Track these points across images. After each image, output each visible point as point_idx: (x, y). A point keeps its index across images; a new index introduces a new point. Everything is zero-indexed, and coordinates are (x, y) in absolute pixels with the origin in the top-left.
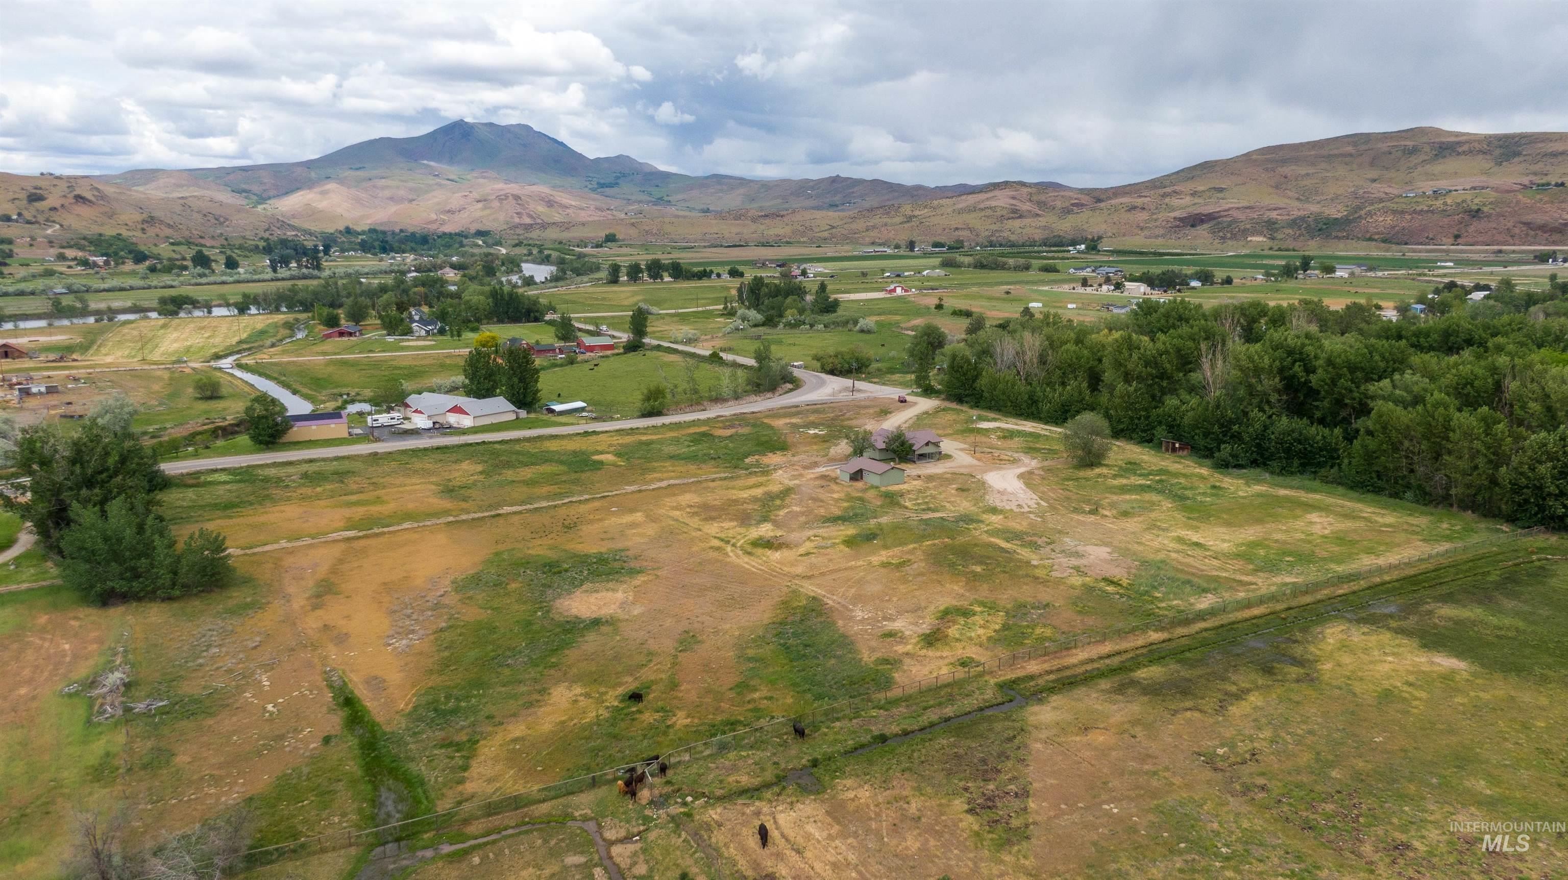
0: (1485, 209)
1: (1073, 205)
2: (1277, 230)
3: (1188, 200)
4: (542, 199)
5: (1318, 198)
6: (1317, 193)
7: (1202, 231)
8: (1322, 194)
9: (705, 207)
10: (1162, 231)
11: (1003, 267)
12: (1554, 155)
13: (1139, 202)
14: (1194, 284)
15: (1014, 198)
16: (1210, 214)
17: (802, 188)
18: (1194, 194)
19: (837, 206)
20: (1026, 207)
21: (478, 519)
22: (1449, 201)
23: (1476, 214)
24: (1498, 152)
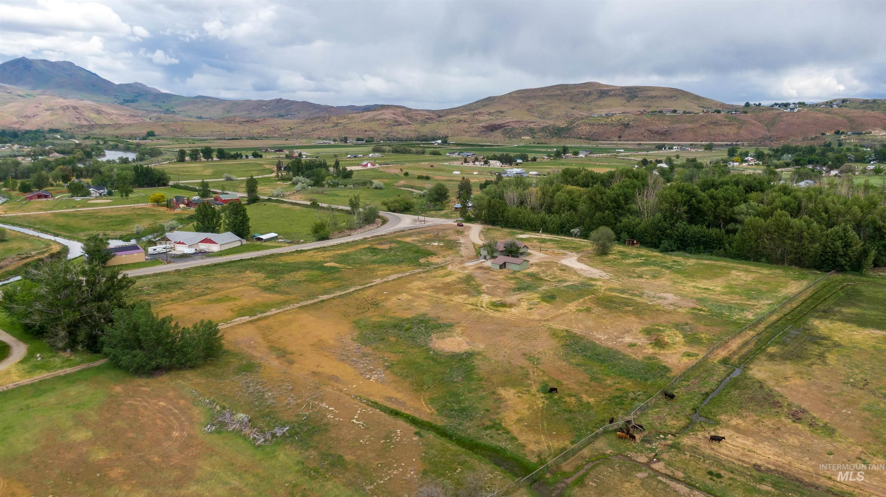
0: (631, 123)
1: (427, 118)
2: (535, 133)
3: (486, 117)
4: (93, 109)
5: (550, 117)
6: (548, 114)
7: (498, 133)
8: (551, 115)
9: (199, 115)
10: (476, 134)
11: (409, 152)
12: (652, 97)
13: (463, 117)
14: (519, 161)
15: (394, 114)
16: (500, 125)
17: (260, 105)
18: (489, 114)
19: (283, 116)
20: (402, 119)
21: (314, 304)
22: (614, 119)
23: (627, 126)
24: (627, 95)
